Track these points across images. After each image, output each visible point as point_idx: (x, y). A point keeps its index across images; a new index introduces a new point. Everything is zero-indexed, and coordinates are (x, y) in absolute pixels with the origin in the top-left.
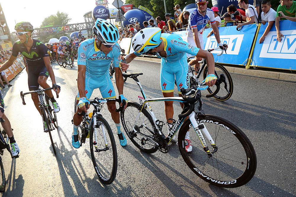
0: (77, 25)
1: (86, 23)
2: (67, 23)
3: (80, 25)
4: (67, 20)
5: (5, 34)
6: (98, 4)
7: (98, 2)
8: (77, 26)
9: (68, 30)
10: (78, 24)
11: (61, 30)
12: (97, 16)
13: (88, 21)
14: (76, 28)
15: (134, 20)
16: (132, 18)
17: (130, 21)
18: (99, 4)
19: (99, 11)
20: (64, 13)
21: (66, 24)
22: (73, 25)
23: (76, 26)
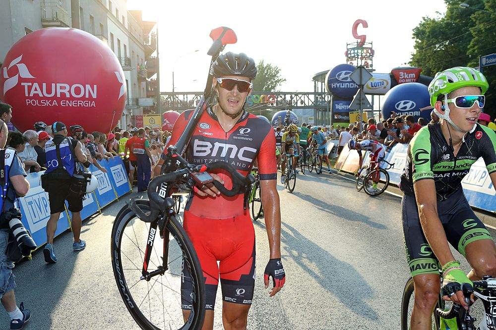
0: (293, 96)
1: (315, 93)
2: (273, 88)
3: (300, 96)
4: (276, 82)
5: (148, 97)
6: (349, 56)
7: (352, 52)
8: (295, 99)
9: (272, 104)
10: (297, 94)
11: (258, 102)
12: (335, 86)
13: (320, 91)
14: (290, 103)
15: (409, 105)
16: (403, 102)
17: (398, 106)
18: (353, 55)
19: (343, 76)
20: (273, 66)
21: (272, 91)
22: (285, 94)
23: (292, 98)
